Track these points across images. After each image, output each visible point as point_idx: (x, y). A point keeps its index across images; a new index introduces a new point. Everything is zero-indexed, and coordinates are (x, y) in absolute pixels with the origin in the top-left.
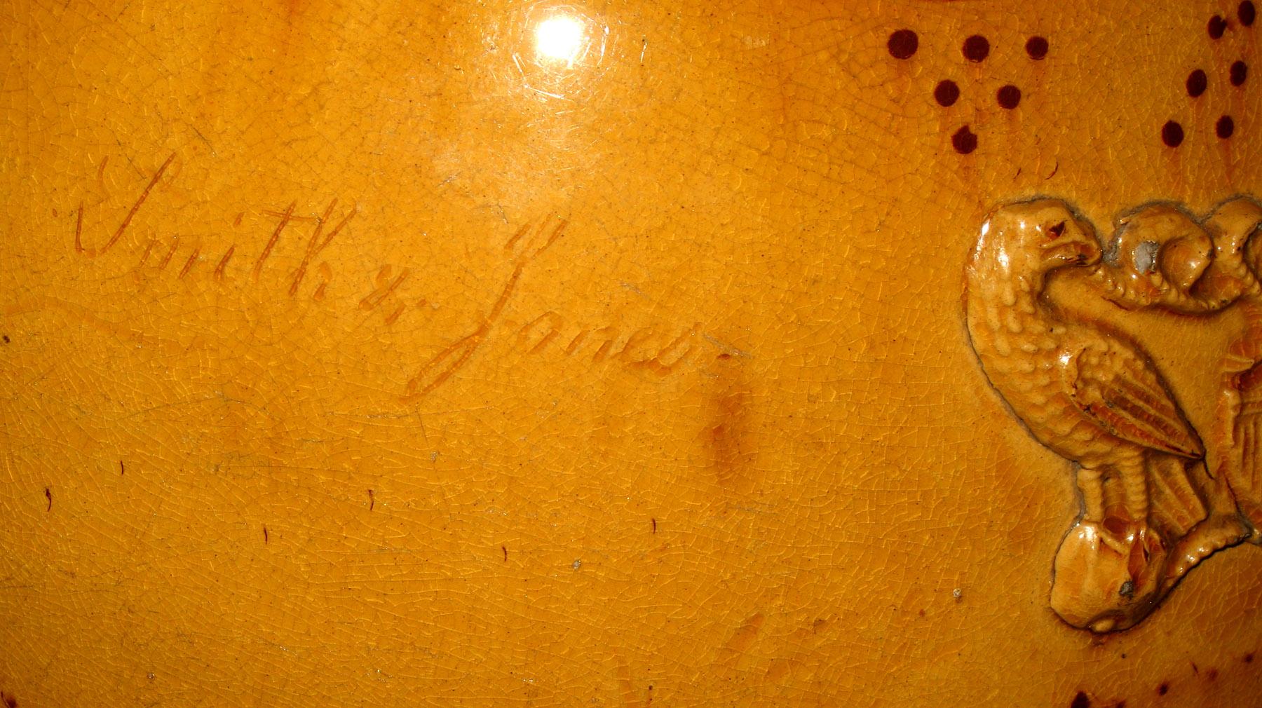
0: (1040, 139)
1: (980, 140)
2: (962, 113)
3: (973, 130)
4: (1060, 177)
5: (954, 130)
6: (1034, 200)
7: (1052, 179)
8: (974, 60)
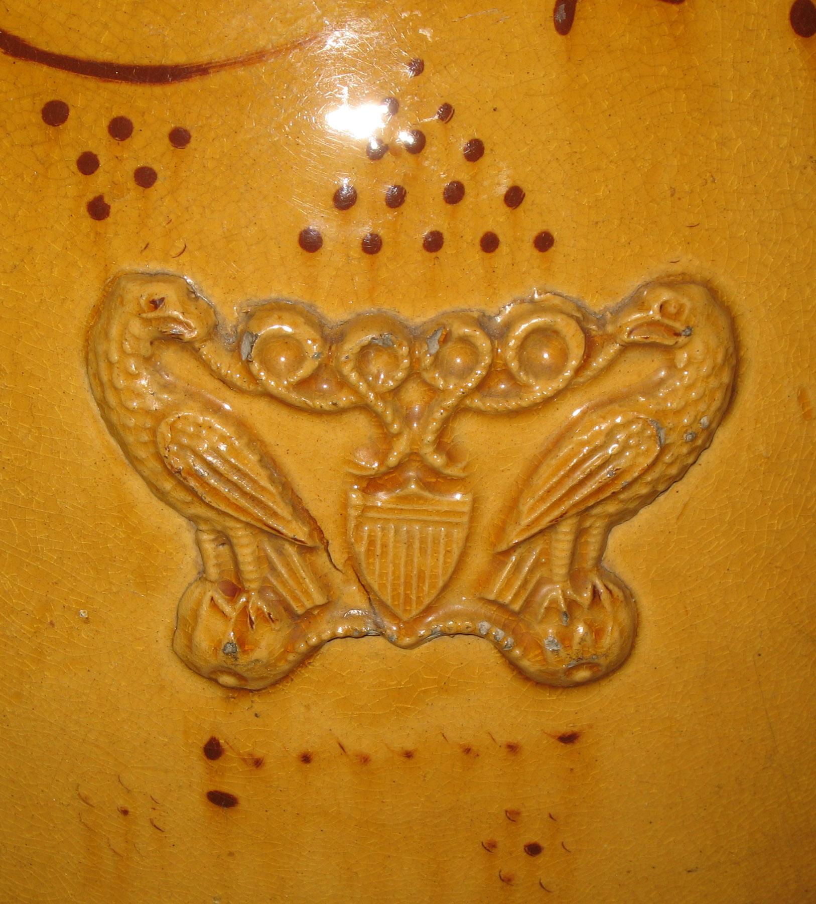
0: (171, 221)
1: (113, 210)
2: (99, 183)
3: (107, 200)
4: (184, 258)
5: (90, 197)
6: (156, 274)
7: (178, 258)
8: (117, 138)
